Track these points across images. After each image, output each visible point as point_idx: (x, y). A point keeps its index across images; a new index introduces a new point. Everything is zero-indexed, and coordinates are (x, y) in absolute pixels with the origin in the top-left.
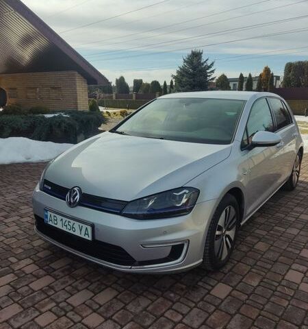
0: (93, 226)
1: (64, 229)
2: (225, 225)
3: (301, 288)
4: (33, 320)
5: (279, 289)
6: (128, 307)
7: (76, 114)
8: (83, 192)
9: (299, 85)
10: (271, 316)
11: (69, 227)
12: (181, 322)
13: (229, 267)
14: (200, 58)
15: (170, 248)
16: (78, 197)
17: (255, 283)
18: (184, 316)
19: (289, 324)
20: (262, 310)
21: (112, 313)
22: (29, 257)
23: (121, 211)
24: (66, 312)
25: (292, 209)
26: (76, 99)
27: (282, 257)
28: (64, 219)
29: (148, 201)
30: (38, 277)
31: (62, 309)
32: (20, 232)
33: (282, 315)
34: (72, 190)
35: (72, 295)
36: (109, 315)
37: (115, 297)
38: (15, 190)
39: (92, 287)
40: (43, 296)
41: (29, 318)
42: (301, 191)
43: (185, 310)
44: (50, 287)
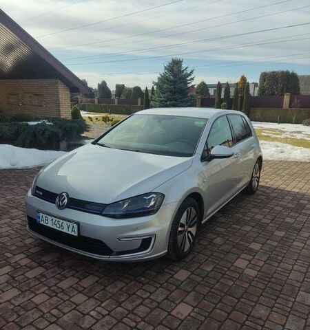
0: (78, 224)
1: (54, 227)
2: (187, 223)
3: (245, 272)
4: (29, 300)
5: (227, 273)
6: (108, 288)
7: (59, 122)
8: (70, 196)
9: (273, 94)
10: (218, 293)
11: (58, 226)
12: (148, 298)
13: (190, 257)
14: (181, 66)
15: (141, 241)
16: (66, 201)
17: (209, 269)
18: (151, 294)
19: (231, 298)
20: (212, 288)
21: (94, 293)
22: (23, 253)
23: (102, 211)
24: (57, 294)
25: (250, 210)
26: (59, 106)
27: (234, 249)
28: (54, 219)
29: (124, 204)
30: (31, 268)
31: (54, 291)
32: (12, 232)
33: (227, 292)
34: (61, 196)
35: (61, 281)
36: (92, 295)
37: (97, 282)
38: (3, 195)
39: (77, 275)
40: (37, 282)
41: (26, 299)
42: (261, 195)
43: (152, 289)
44: (42, 275)
